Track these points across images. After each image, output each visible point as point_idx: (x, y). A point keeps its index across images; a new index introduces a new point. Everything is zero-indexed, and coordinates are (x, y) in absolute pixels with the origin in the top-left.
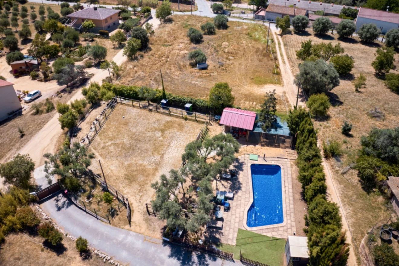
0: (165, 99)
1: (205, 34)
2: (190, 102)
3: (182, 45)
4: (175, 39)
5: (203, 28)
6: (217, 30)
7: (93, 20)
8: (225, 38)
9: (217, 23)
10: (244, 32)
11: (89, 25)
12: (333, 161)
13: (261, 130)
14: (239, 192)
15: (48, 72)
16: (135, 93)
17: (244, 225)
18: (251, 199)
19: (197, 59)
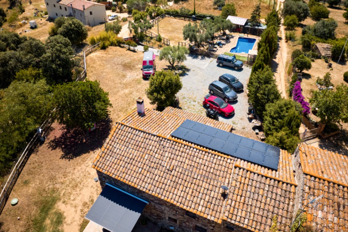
0: (195, 15)
2: (210, 17)
12: (289, 42)
13: (249, 26)
14: (229, 44)
15: (123, 8)
16: (177, 12)
17: (229, 51)
18: (235, 46)
19: (219, 4)
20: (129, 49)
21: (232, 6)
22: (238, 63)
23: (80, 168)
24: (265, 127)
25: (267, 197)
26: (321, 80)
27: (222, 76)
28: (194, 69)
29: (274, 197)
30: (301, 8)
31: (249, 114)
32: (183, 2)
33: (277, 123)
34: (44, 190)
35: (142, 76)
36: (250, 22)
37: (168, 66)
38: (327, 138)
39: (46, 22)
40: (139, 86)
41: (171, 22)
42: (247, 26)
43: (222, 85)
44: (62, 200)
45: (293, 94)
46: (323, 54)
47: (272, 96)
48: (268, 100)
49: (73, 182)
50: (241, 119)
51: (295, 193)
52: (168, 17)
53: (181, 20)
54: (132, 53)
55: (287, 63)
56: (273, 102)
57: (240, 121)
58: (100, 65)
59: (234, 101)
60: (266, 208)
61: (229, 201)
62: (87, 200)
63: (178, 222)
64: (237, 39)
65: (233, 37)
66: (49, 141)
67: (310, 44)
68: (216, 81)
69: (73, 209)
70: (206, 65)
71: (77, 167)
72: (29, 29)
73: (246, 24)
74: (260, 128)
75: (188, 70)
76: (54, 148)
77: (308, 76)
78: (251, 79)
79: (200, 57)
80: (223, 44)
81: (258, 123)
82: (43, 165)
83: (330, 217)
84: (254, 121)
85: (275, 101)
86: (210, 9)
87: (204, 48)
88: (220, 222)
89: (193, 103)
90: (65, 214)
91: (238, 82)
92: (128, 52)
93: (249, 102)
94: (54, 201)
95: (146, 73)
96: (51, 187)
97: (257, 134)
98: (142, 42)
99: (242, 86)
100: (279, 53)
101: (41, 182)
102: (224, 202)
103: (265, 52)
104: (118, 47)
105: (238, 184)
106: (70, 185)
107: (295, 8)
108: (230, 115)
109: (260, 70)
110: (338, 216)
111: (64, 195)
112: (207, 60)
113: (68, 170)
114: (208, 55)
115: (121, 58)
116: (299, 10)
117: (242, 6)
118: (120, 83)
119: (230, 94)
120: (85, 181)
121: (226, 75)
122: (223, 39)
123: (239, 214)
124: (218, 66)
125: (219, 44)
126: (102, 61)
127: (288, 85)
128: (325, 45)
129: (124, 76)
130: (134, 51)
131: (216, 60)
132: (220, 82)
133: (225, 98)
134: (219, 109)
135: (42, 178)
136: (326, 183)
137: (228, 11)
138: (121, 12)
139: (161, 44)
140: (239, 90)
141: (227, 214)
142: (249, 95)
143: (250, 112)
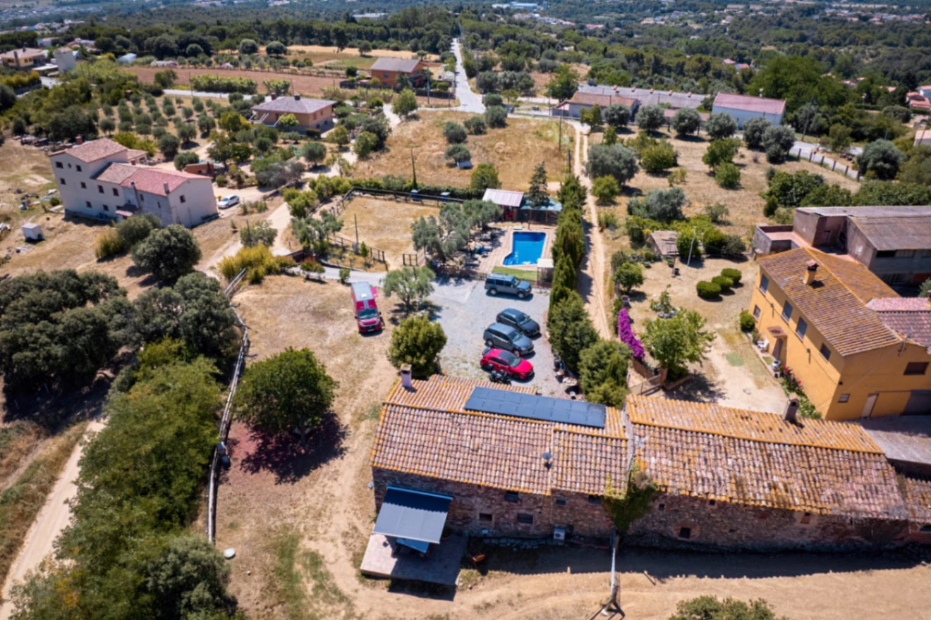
0: (416, 188)
1: (471, 134)
2: (447, 191)
3: (434, 147)
4: (425, 139)
5: (467, 124)
6: (488, 129)
7: (295, 114)
8: (499, 137)
9: (489, 120)
10: (531, 130)
11: (290, 120)
12: (607, 231)
13: (529, 208)
14: (499, 248)
15: (242, 176)
16: (377, 185)
17: (501, 264)
18: (510, 252)
19: (458, 155)
20: (308, 279)
21: (490, 167)
22: (523, 286)
23: (312, 491)
24: (583, 385)
25: (596, 457)
26: (656, 303)
27: (502, 314)
28: (446, 305)
29: (604, 455)
30: (620, 158)
31: (556, 370)
32: (378, 153)
33: (597, 375)
34: (270, 530)
35: (356, 329)
36: (529, 198)
37: (400, 305)
38: (673, 389)
39: (65, 224)
40: (359, 349)
41: (370, 207)
42: (524, 208)
43: (506, 330)
44: (306, 537)
45: (619, 331)
46: (664, 252)
47: (587, 339)
48: (582, 345)
49: (312, 511)
50: (546, 380)
51: (626, 448)
52: (360, 196)
53: (389, 203)
54: (317, 285)
55: (606, 274)
56: (588, 347)
57: (546, 383)
58: (267, 318)
59: (530, 354)
60: (598, 468)
61: (555, 469)
62: (347, 529)
63: (494, 517)
64: (512, 236)
65: (502, 233)
66: (240, 462)
67: (641, 234)
68: (494, 324)
69: (330, 545)
70: (467, 295)
71: (307, 490)
72: (24, 244)
73: (523, 203)
74: (577, 389)
75: (439, 309)
76: (255, 470)
77: (640, 296)
78: (551, 315)
79: (452, 280)
80: (488, 251)
81: (573, 382)
82: (247, 497)
83: (664, 461)
84: (565, 379)
85: (591, 344)
86: (440, 167)
87: (456, 262)
88: (548, 494)
89: (463, 365)
90: (321, 553)
91: (530, 320)
92: (308, 284)
93: (553, 351)
94: (295, 540)
95: (365, 324)
96: (278, 523)
97: (573, 398)
98: (326, 260)
99: (538, 327)
100: (591, 256)
101: (259, 521)
102: (550, 473)
103: (566, 267)
104: (284, 277)
105: (561, 449)
106: (310, 516)
107: (609, 160)
108: (527, 376)
109: (563, 300)
110: (672, 460)
111: (305, 529)
112: (468, 286)
113: (295, 497)
114: (466, 274)
115: (301, 298)
116: (617, 163)
117: (503, 153)
118: (321, 347)
119: (521, 342)
120: (330, 506)
121: (508, 310)
122: (486, 240)
123: (569, 479)
124: (489, 294)
125: (480, 251)
126: (265, 307)
127: (611, 314)
128: (668, 234)
129: (323, 334)
130: (320, 281)
131: (483, 283)
132: (500, 324)
133: (514, 349)
134: (510, 369)
135: (257, 515)
136: (657, 429)
137: (483, 178)
138: (241, 185)
139: (368, 261)
140: (534, 333)
141: (555, 482)
142: (551, 341)
143: (557, 367)
